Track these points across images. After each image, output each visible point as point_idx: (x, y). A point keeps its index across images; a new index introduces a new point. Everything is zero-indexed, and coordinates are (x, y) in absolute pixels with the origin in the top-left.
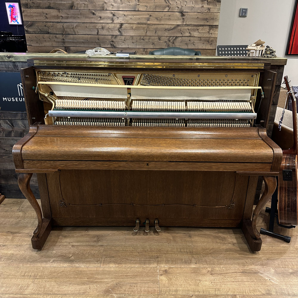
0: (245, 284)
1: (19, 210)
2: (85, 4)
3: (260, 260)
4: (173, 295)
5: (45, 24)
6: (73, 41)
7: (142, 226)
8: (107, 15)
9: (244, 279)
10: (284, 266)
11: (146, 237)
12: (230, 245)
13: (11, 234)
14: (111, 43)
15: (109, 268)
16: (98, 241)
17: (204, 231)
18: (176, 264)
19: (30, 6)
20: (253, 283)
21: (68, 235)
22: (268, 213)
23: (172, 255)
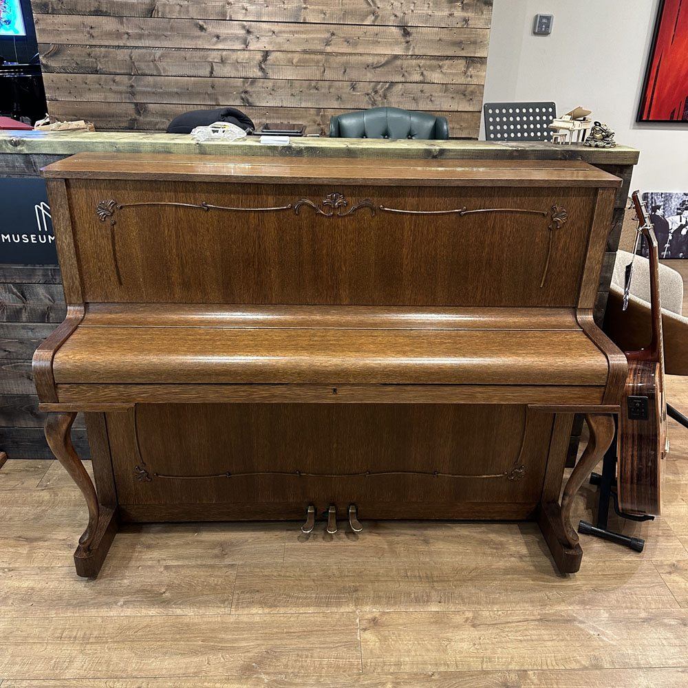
0: (546, 647)
1: (41, 486)
2: (181, 6)
3: (577, 591)
4: (392, 673)
5: (88, 50)
6: (154, 90)
7: (321, 520)
8: (232, 31)
9: (544, 635)
10: (629, 605)
11: (328, 544)
12: (513, 559)
13: (25, 543)
14: (243, 95)
15: (249, 616)
16: (223, 555)
17: (457, 529)
18: (395, 604)
19: (52, 8)
20: (562, 644)
21: (155, 543)
22: (596, 486)
23: (387, 585)
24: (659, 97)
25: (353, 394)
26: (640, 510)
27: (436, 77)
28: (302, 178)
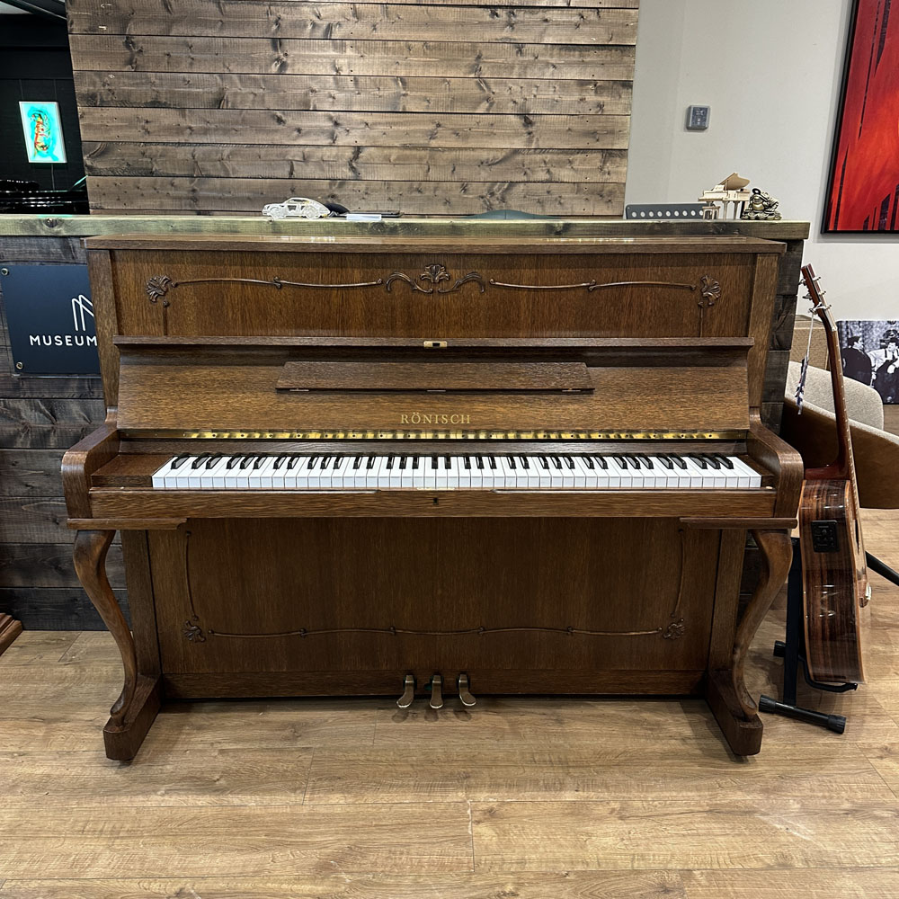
0: (717, 843)
1: (65, 660)
2: (255, 95)
3: (758, 779)
4: (513, 872)
5: (142, 148)
6: (220, 195)
7: (422, 696)
8: (317, 124)
9: (715, 828)
10: (827, 794)
11: (432, 724)
12: (673, 741)
13: (42, 724)
14: (329, 199)
15: (328, 806)
16: (295, 738)
17: (600, 707)
18: (518, 792)
19: (102, 101)
20: (739, 839)
21: (207, 723)
22: (782, 658)
23: (507, 771)
24: (847, 202)
25: (458, 505)
26: (837, 674)
27: (565, 174)
28: (394, 245)
